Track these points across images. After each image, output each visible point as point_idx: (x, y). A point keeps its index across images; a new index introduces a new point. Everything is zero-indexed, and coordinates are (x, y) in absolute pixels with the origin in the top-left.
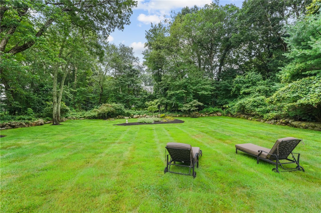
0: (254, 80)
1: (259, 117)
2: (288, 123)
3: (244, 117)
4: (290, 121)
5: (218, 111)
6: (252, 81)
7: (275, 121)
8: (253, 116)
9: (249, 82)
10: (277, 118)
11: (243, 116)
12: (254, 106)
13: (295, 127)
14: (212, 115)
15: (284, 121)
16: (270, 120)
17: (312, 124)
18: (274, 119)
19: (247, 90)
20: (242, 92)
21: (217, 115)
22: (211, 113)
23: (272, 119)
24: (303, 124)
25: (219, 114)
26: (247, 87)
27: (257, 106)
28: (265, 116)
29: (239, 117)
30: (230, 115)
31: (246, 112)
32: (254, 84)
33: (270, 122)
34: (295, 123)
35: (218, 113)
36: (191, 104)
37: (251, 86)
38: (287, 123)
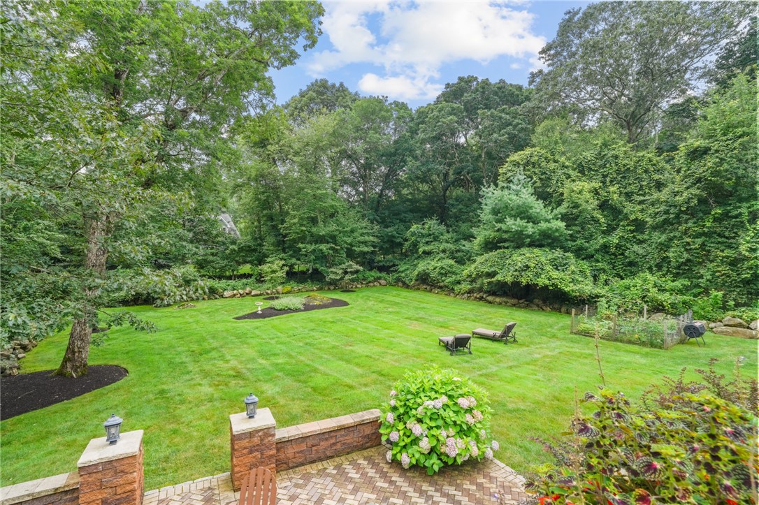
0: (436, 234)
1: (449, 290)
2: (482, 297)
3: (426, 288)
4: (484, 296)
5: (380, 278)
6: (433, 234)
7: (469, 295)
8: (441, 287)
9: (430, 235)
10: (470, 292)
11: (424, 287)
12: (441, 274)
13: (490, 303)
14: (372, 284)
15: (478, 296)
16: (463, 294)
17: (504, 299)
18: (468, 293)
19: (427, 248)
20: (421, 250)
21: (380, 284)
22: (370, 282)
23: (465, 293)
24: (498, 300)
25: (383, 282)
26: (427, 243)
27: (445, 275)
28: (457, 288)
29: (419, 289)
30: (400, 284)
31: (431, 282)
32: (436, 239)
33: (463, 297)
34: (490, 298)
35: (380, 281)
36: (343, 269)
37: (432, 242)
38: (481, 299)
